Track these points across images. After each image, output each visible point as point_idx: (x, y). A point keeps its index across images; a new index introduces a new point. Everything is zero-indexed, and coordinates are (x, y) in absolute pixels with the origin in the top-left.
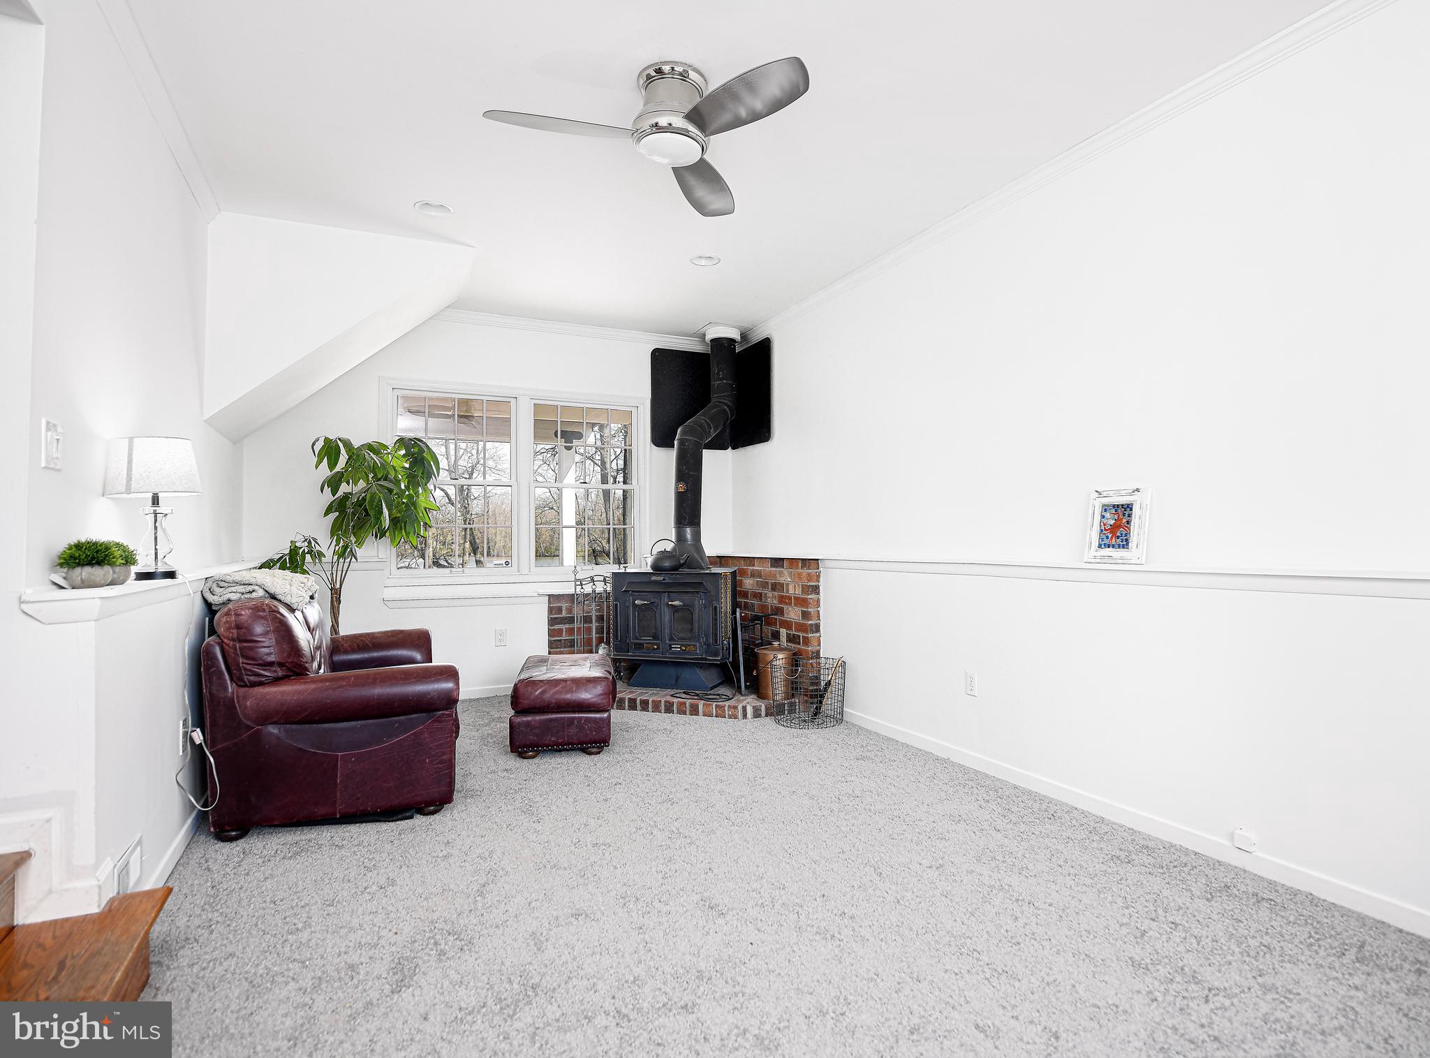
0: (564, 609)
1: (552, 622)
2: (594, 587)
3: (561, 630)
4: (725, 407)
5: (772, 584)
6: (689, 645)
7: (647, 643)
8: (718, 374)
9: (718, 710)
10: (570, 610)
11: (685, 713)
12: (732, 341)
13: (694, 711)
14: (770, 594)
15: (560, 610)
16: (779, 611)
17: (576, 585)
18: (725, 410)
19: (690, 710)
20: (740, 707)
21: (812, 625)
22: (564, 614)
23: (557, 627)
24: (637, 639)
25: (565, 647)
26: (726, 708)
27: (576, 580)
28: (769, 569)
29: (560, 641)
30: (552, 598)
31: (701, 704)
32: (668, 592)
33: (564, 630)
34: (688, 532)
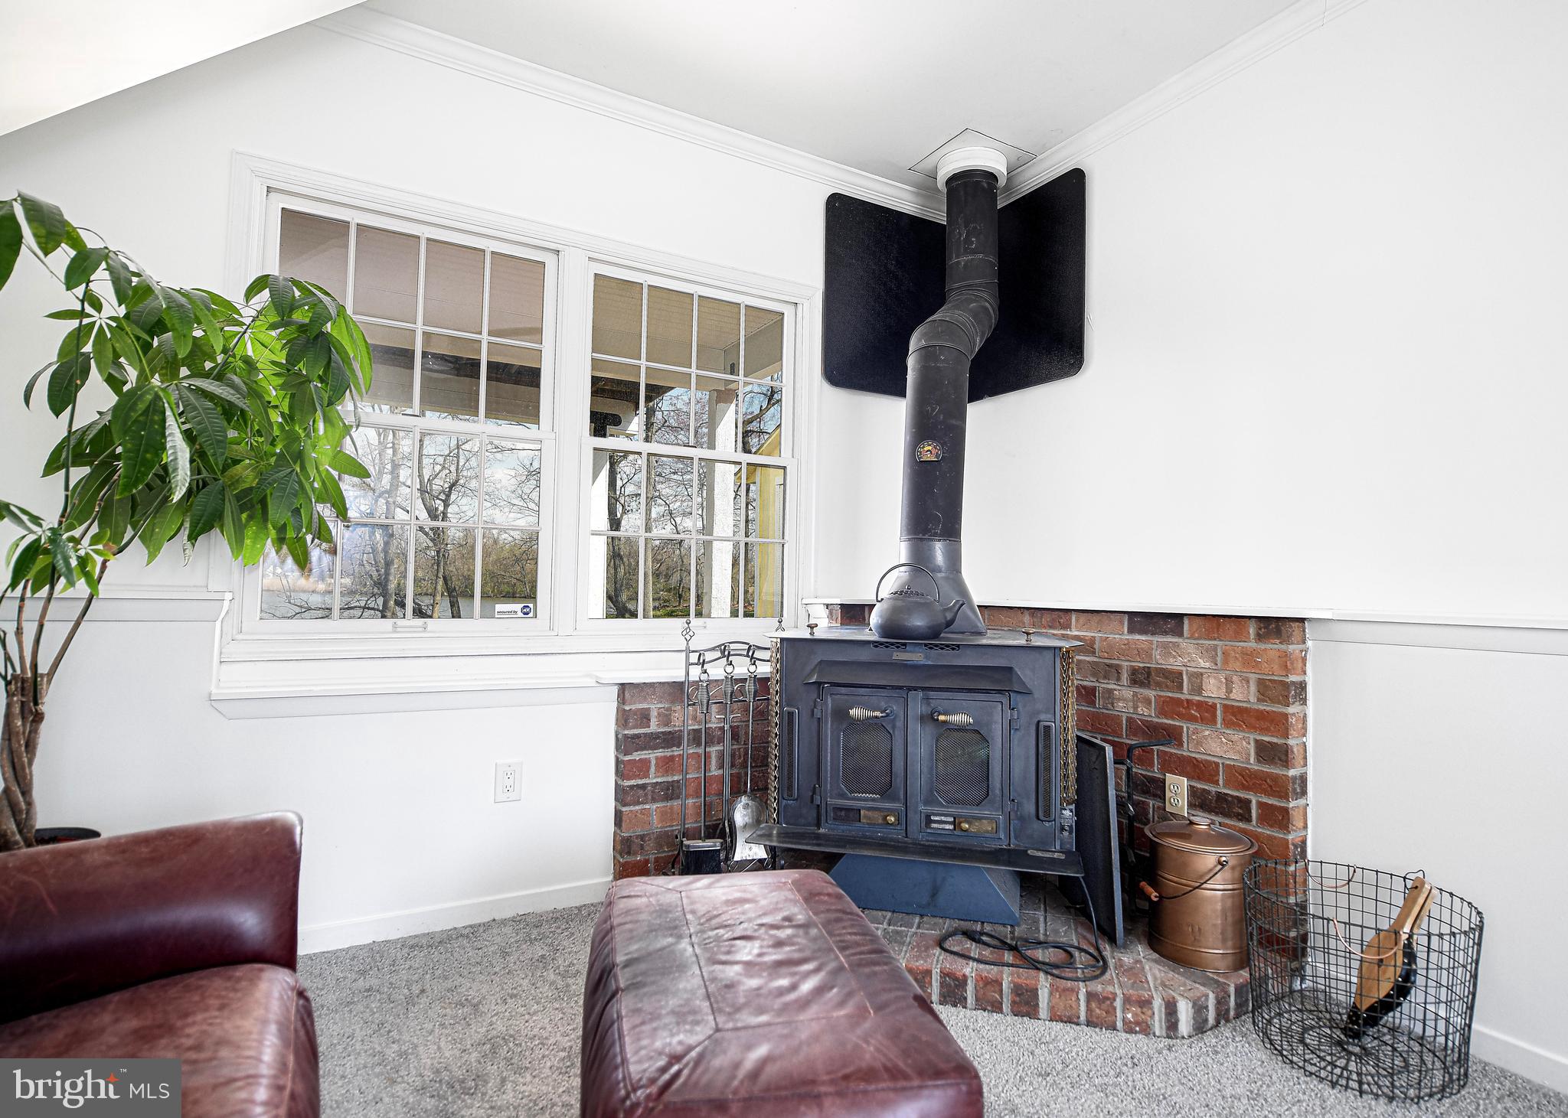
0: (654, 714)
1: (625, 744)
2: (729, 669)
3: (646, 763)
4: (987, 304)
5: (1134, 672)
6: (980, 819)
7: (869, 809)
8: (967, 241)
9: (1093, 1005)
10: (665, 718)
11: (997, 1008)
12: (991, 177)
13: (1025, 1005)
14: (1128, 693)
15: (644, 717)
16: (1173, 736)
17: (689, 664)
18: (987, 309)
19: (1014, 1003)
20: (1158, 1004)
21: (1294, 778)
22: (654, 727)
23: (636, 756)
24: (842, 796)
25: (654, 800)
26: (1118, 1003)
27: (688, 651)
28: (1121, 635)
29: (643, 787)
30: (624, 689)
31: (1044, 985)
32: (924, 689)
33: (653, 762)
34: (939, 551)
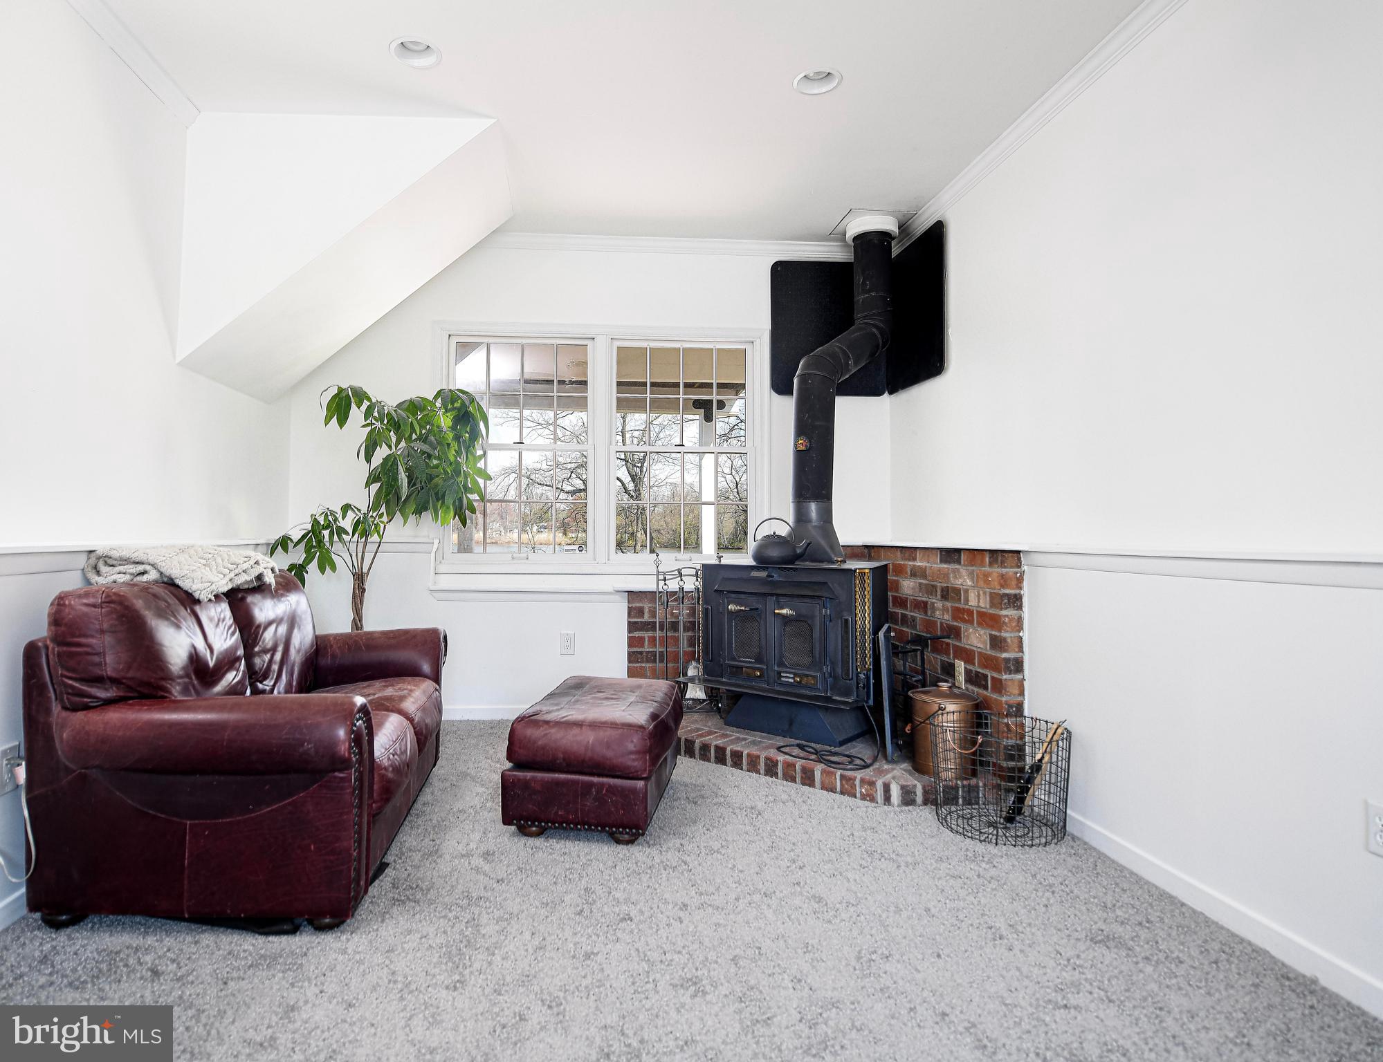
0: (646, 610)
1: (632, 627)
2: (681, 583)
3: (642, 639)
4: (874, 330)
5: (943, 589)
6: (807, 676)
7: (748, 667)
8: (864, 284)
9: (844, 782)
10: (653, 613)
11: (793, 780)
12: (884, 236)
13: (808, 780)
14: (939, 605)
15: (640, 612)
16: (955, 633)
17: (658, 580)
18: (874, 334)
19: (802, 777)
20: (879, 784)
21: (1007, 660)
22: (646, 618)
23: (636, 634)
24: (734, 659)
25: (647, 661)
26: (857, 782)
27: (658, 573)
28: (936, 565)
29: (641, 653)
30: (632, 595)
31: (818, 769)
32: (778, 595)
33: (647, 639)
34: (813, 508)
